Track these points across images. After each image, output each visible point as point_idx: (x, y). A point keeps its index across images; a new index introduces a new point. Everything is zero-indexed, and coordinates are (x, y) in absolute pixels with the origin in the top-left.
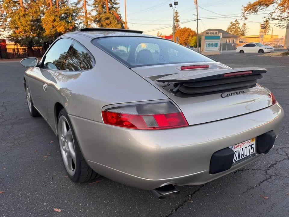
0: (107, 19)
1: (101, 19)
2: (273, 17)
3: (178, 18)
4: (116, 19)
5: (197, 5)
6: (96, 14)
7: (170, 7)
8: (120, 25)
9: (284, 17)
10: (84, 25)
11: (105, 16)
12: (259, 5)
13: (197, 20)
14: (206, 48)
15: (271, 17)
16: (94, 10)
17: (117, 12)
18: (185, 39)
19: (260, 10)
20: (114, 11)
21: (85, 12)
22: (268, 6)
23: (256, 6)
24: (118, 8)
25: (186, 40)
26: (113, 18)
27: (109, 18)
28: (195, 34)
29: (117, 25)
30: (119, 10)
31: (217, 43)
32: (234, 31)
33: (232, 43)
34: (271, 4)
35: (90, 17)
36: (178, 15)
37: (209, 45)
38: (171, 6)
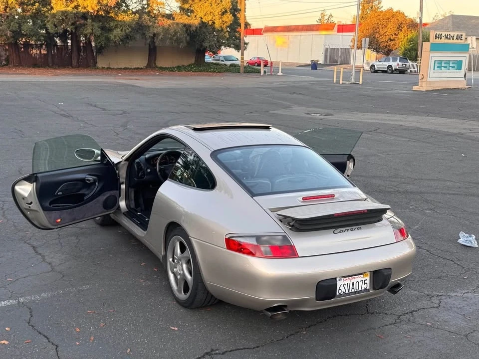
14: (432, 70)
18: (388, 38)
25: (391, 40)
28: (413, 25)
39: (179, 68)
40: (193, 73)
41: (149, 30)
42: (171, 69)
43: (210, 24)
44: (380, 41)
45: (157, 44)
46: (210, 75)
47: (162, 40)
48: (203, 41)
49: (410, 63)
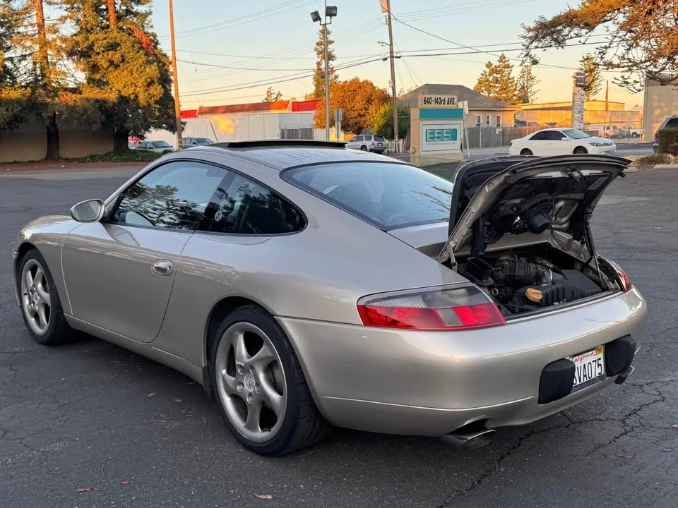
0: (113, 47)
1: (91, 47)
2: (607, 58)
3: (331, 47)
4: (142, 48)
5: (389, 12)
6: (74, 32)
7: (315, 20)
8: (154, 67)
9: (637, 60)
10: (35, 63)
11: (105, 39)
12: (569, 26)
13: (392, 57)
14: (425, 142)
15: (602, 58)
16: (68, 20)
17: (143, 27)
18: (356, 113)
19: (571, 38)
20: (133, 23)
21: (39, 25)
22: (593, 28)
23: (559, 28)
24: (146, 15)
25: (360, 115)
26: (133, 47)
27: (118, 45)
28: (384, 98)
29: (145, 67)
30: (150, 21)
31: (456, 130)
32: (498, 90)
33: (496, 126)
34: (600, 23)
35: (54, 40)
36: (330, 38)
37: (433, 136)
38: (316, 17)
39: (93, 159)
40: (113, 163)
41: (47, 109)
42: (82, 161)
43: (132, 98)
44: (348, 117)
45: (59, 126)
46: (136, 165)
47: (66, 121)
48: (124, 121)
49: (387, 141)
